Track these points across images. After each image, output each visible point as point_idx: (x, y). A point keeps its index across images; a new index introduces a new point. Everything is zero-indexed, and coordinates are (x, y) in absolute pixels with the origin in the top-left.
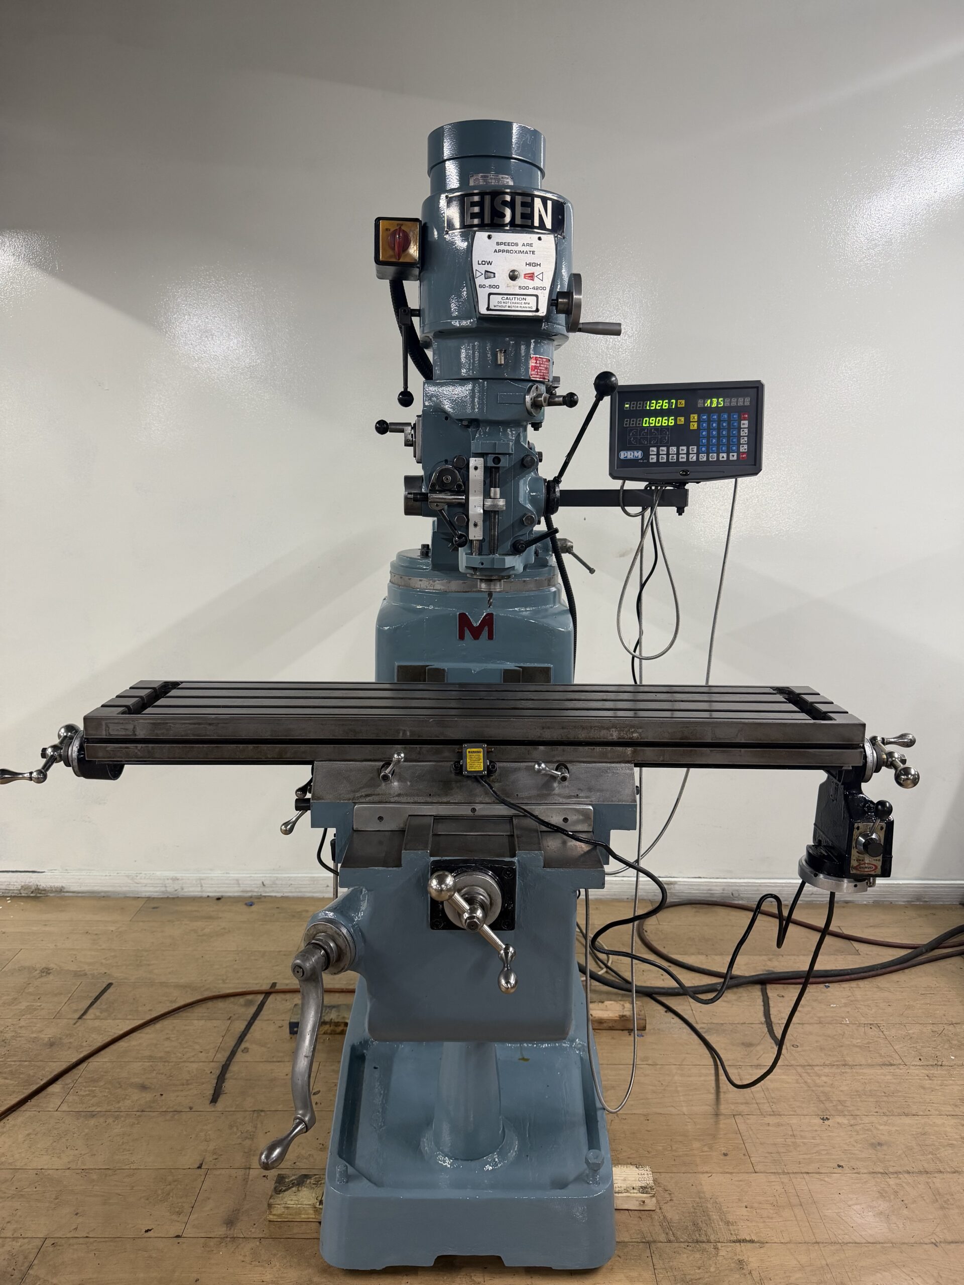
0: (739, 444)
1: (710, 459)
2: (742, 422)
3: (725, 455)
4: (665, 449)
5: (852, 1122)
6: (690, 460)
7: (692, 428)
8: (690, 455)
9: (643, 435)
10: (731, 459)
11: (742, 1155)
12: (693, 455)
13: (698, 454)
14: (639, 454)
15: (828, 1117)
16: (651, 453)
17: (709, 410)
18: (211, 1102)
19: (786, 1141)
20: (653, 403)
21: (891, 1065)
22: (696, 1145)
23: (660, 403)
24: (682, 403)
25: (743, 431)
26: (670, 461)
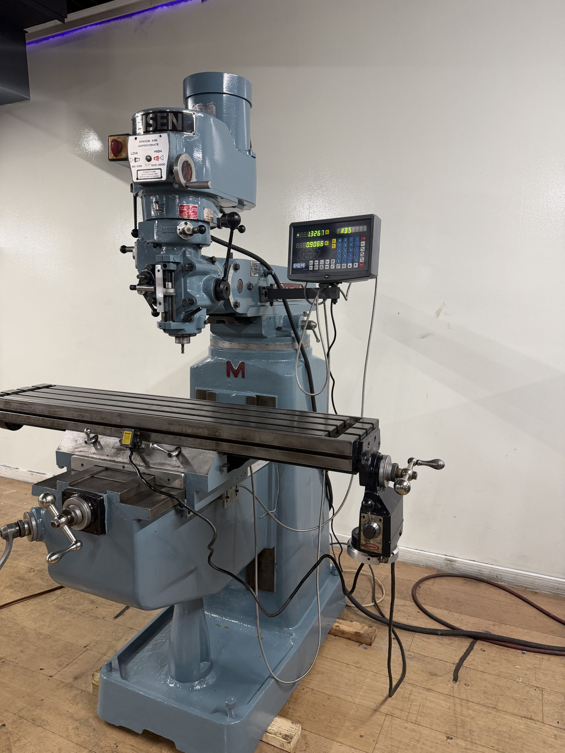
0: (359, 257)
1: (343, 268)
2: (362, 242)
3: (351, 264)
4: (317, 261)
5: (469, 747)
6: (331, 268)
7: (332, 248)
8: (331, 265)
9: (306, 253)
10: (354, 267)
11: (372, 740)
12: (333, 265)
13: (335, 264)
14: (303, 265)
15: (453, 737)
16: (310, 264)
17: (343, 236)
18: (115, 617)
19: (409, 742)
20: (312, 233)
21: (531, 719)
22: (348, 724)
23: (316, 232)
24: (328, 232)
25: (362, 248)
26: (320, 269)
